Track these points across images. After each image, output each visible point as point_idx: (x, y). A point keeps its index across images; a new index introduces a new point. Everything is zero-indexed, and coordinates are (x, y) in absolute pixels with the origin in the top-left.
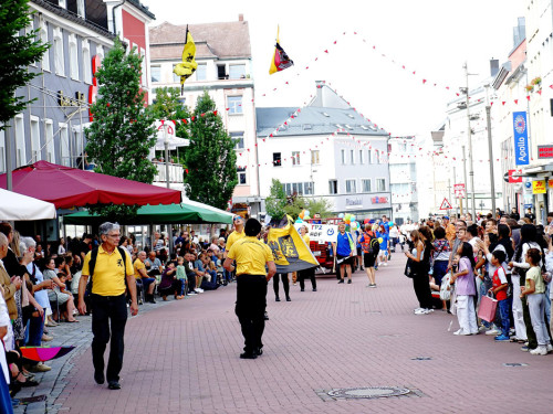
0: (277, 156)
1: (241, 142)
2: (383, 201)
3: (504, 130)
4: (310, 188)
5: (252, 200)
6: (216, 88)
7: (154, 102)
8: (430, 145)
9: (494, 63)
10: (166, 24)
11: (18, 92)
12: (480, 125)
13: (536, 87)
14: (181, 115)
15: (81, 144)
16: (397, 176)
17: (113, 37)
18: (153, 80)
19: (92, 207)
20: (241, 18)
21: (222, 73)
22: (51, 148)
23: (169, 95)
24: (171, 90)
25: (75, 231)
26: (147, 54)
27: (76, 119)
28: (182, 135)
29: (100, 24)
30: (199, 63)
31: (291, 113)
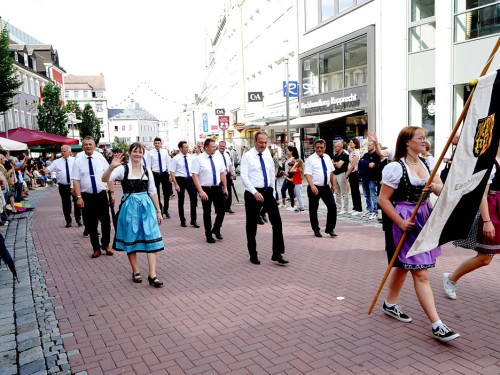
0: (116, 127)
1: (102, 122)
3: (199, 120)
4: (129, 140)
5: (107, 144)
6: (92, 101)
7: (67, 105)
8: (173, 124)
9: (196, 95)
10: (71, 75)
11: (10, 100)
12: (191, 118)
13: (211, 105)
14: (77, 109)
15: (36, 120)
17: (49, 79)
18: (66, 97)
19: (42, 146)
20: (101, 74)
21: (94, 95)
22: (24, 122)
23: (73, 103)
24: (73, 101)
25: (36, 155)
26: (63, 88)
27: (34, 111)
28: (78, 118)
29: (43, 74)
30: (85, 90)
31: (121, 111)
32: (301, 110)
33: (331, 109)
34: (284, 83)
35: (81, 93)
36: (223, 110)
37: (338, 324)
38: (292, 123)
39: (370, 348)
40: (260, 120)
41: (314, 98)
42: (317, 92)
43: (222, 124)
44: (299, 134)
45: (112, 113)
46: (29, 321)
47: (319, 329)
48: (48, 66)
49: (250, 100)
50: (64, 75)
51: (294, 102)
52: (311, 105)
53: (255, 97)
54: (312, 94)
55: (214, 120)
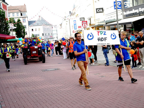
0: (32, 30)
1: (26, 27)
2: (52, 37)
3: (72, 24)
4: (39, 35)
5: (28, 38)
6: (21, 17)
7: (9, 20)
8: (60, 26)
9: (70, 12)
10: (11, 6)
13: (77, 16)
16: (54, 32)
18: (9, 16)
20: (25, 5)
21: (21, 15)
23: (12, 19)
24: (12, 18)
26: (7, 12)
30: (17, 13)
31: (35, 22)
32: (124, 16)
33: (140, 14)
34: (115, 2)
35: (15, 14)
36: (84, 18)
38: (120, 22)
40: (103, 22)
41: (130, 9)
42: (131, 6)
43: (84, 25)
44: (123, 28)
45: (30, 23)
49: (97, 12)
50: (7, 6)
51: (120, 11)
52: (129, 12)
53: (100, 10)
54: (129, 7)
55: (79, 23)
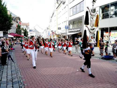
0: (31, 33)
1: (28, 32)
3: (48, 33)
5: (29, 37)
8: (42, 33)
9: (47, 28)
11: (11, 27)
12: (46, 32)
13: (50, 30)
14: (24, 30)
15: (15, 31)
17: (18, 23)
18: (21, 27)
20: (29, 23)
21: (27, 27)
22: (13, 32)
24: (23, 28)
25: (15, 38)
26: (21, 25)
27: (15, 30)
28: (24, 31)
29: (17, 22)
31: (32, 30)
32: (69, 32)
33: (75, 32)
34: (66, 26)
35: (24, 26)
36: (53, 31)
37: (78, 76)
38: (67, 34)
39: (85, 81)
40: (60, 33)
41: (71, 29)
42: (72, 28)
44: (68, 36)
45: (30, 30)
46: (14, 73)
47: (74, 77)
48: (18, 21)
49: (58, 29)
50: (21, 23)
51: (67, 30)
52: (70, 31)
53: (59, 28)
55: (51, 33)
